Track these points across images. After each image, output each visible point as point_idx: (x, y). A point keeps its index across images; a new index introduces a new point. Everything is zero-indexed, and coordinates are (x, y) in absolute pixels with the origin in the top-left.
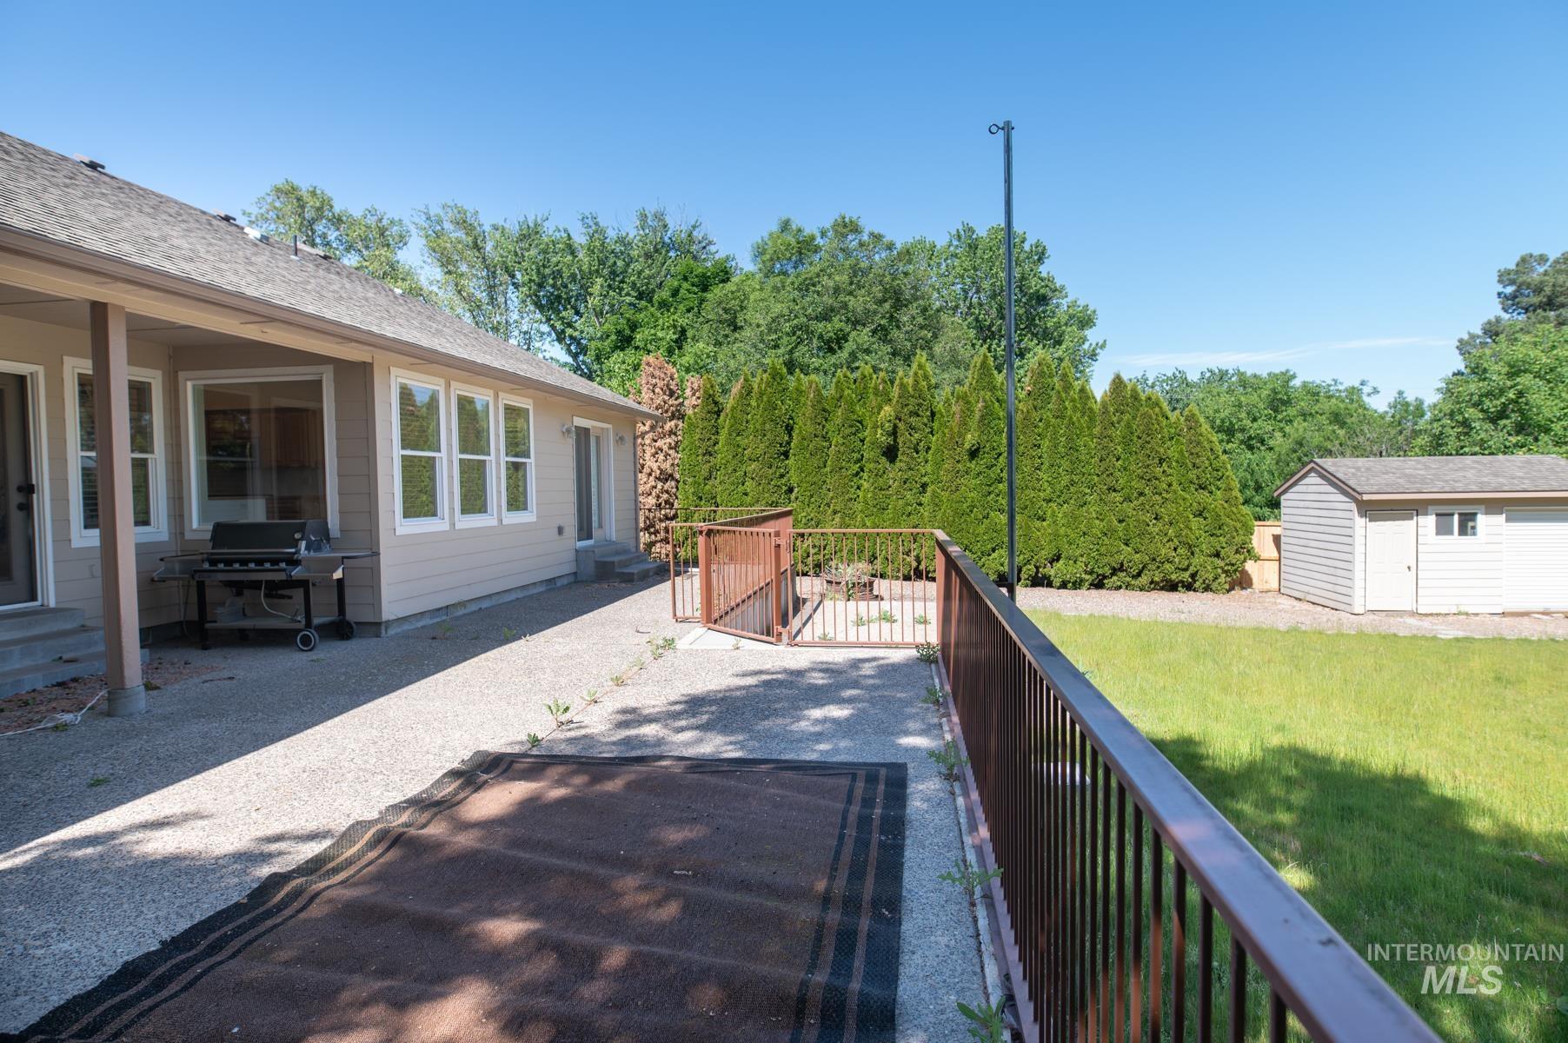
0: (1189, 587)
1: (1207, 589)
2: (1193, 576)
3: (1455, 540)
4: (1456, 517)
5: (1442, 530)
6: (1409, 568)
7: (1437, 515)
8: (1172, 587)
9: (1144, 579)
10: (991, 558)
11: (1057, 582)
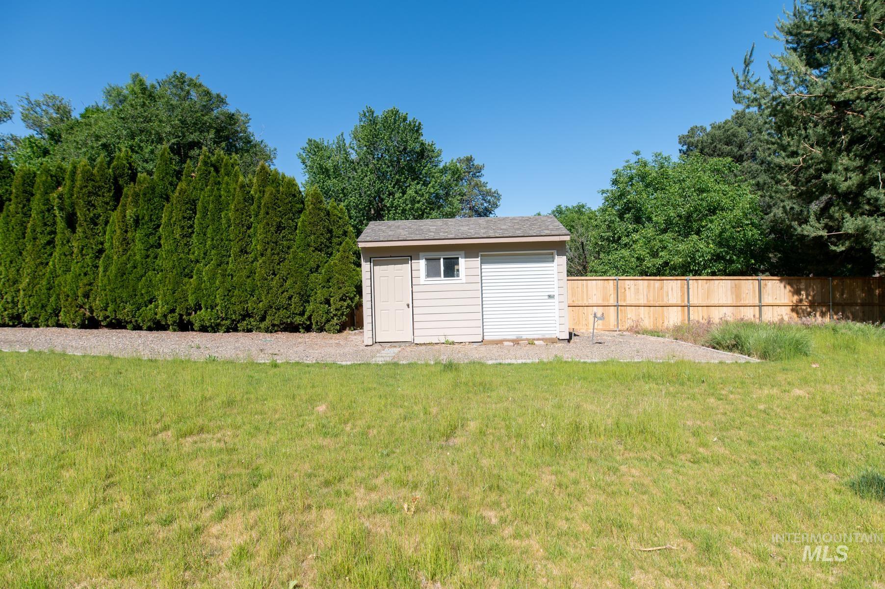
0: (308, 329)
1: (321, 330)
2: (309, 318)
3: (442, 281)
4: (442, 260)
5: (432, 272)
6: (408, 306)
7: (427, 259)
8: (292, 328)
9: (267, 322)
10: (148, 308)
11: (197, 325)
